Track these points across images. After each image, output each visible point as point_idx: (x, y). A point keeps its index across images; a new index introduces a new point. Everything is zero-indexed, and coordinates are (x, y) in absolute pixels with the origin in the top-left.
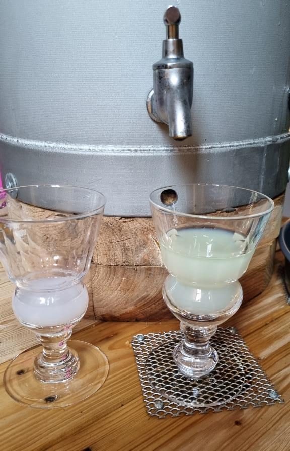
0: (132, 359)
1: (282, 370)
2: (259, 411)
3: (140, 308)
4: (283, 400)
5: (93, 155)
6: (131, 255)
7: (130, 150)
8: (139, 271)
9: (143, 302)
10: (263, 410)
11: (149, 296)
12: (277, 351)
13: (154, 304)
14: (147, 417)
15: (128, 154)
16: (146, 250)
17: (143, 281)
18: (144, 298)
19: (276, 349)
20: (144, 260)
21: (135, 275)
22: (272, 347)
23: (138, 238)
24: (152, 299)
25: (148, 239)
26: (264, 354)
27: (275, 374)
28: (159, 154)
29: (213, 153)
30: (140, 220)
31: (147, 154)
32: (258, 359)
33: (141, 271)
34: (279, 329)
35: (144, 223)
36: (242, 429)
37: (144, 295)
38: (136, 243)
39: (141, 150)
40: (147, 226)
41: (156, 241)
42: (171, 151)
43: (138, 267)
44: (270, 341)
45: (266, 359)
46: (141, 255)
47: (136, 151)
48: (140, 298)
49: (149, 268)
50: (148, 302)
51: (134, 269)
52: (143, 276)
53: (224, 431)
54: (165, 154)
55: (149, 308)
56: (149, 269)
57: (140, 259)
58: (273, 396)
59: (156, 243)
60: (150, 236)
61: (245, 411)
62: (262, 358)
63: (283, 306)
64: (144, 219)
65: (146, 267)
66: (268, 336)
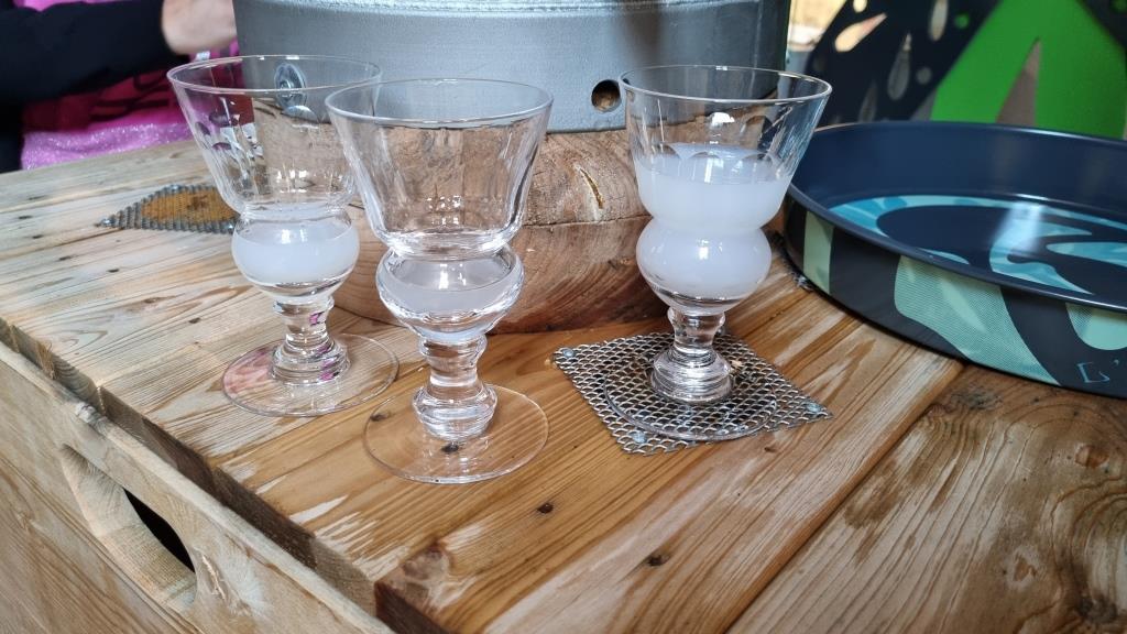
0: (565, 384)
1: (815, 378)
2: (797, 432)
3: (556, 304)
4: (831, 414)
5: (474, 19)
6: (543, 204)
7: (541, 8)
8: (556, 234)
9: (563, 293)
10: (803, 430)
11: (573, 281)
12: (799, 354)
13: (582, 294)
14: (625, 457)
15: (541, 15)
16: (569, 194)
17: (563, 252)
18: (564, 285)
19: (798, 351)
20: (565, 212)
21: (550, 242)
22: (790, 348)
23: (555, 172)
24: (579, 285)
25: (573, 172)
26: (782, 358)
27: (807, 383)
28: (594, 13)
29: (684, 12)
30: (559, 138)
31: (573, 14)
32: (773, 366)
33: (560, 233)
34: (795, 324)
35: (566, 143)
36: (778, 456)
37: (565, 278)
38: (551, 180)
39: (561, 8)
40: (572, 148)
41: (586, 175)
42: (614, 8)
43: (555, 226)
44: (785, 342)
45: (787, 366)
46: (560, 203)
47: (553, 9)
48: (557, 284)
49: (574, 226)
50: (571, 292)
51: (549, 230)
52: (563, 242)
53: (752, 461)
54: (603, 13)
55: (572, 304)
56: (574, 229)
57: (559, 210)
58: (813, 409)
59: (586, 179)
60: (577, 167)
61: (776, 434)
62: (780, 364)
63: (791, 291)
64: (566, 136)
65: (569, 224)
66: (779, 335)
